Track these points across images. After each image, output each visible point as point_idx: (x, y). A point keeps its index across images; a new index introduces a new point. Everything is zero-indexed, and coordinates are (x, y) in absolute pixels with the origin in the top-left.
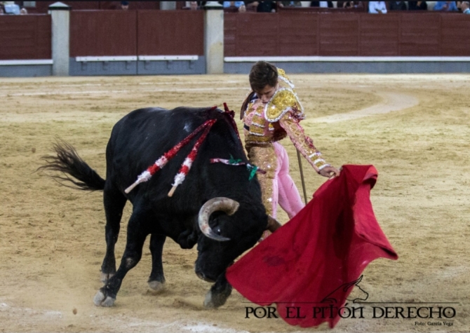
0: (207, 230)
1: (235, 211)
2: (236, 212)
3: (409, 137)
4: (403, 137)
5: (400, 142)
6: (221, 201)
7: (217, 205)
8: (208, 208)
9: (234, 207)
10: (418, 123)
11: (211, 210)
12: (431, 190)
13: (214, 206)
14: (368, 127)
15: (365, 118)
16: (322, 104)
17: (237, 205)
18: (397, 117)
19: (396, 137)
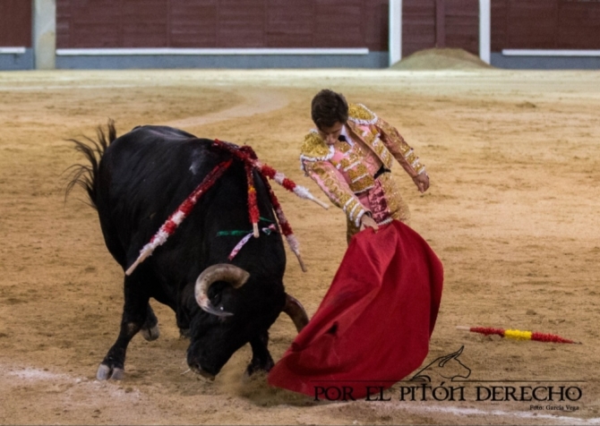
0: (203, 302)
1: (243, 282)
2: (245, 285)
3: (277, 144)
4: (271, 144)
5: (267, 151)
6: (226, 269)
7: (221, 273)
8: (209, 275)
9: (243, 277)
10: (288, 128)
11: (212, 278)
12: (303, 207)
13: (216, 273)
14: (228, 132)
15: (224, 122)
16: (173, 106)
17: (247, 275)
18: (262, 121)
19: (262, 145)
